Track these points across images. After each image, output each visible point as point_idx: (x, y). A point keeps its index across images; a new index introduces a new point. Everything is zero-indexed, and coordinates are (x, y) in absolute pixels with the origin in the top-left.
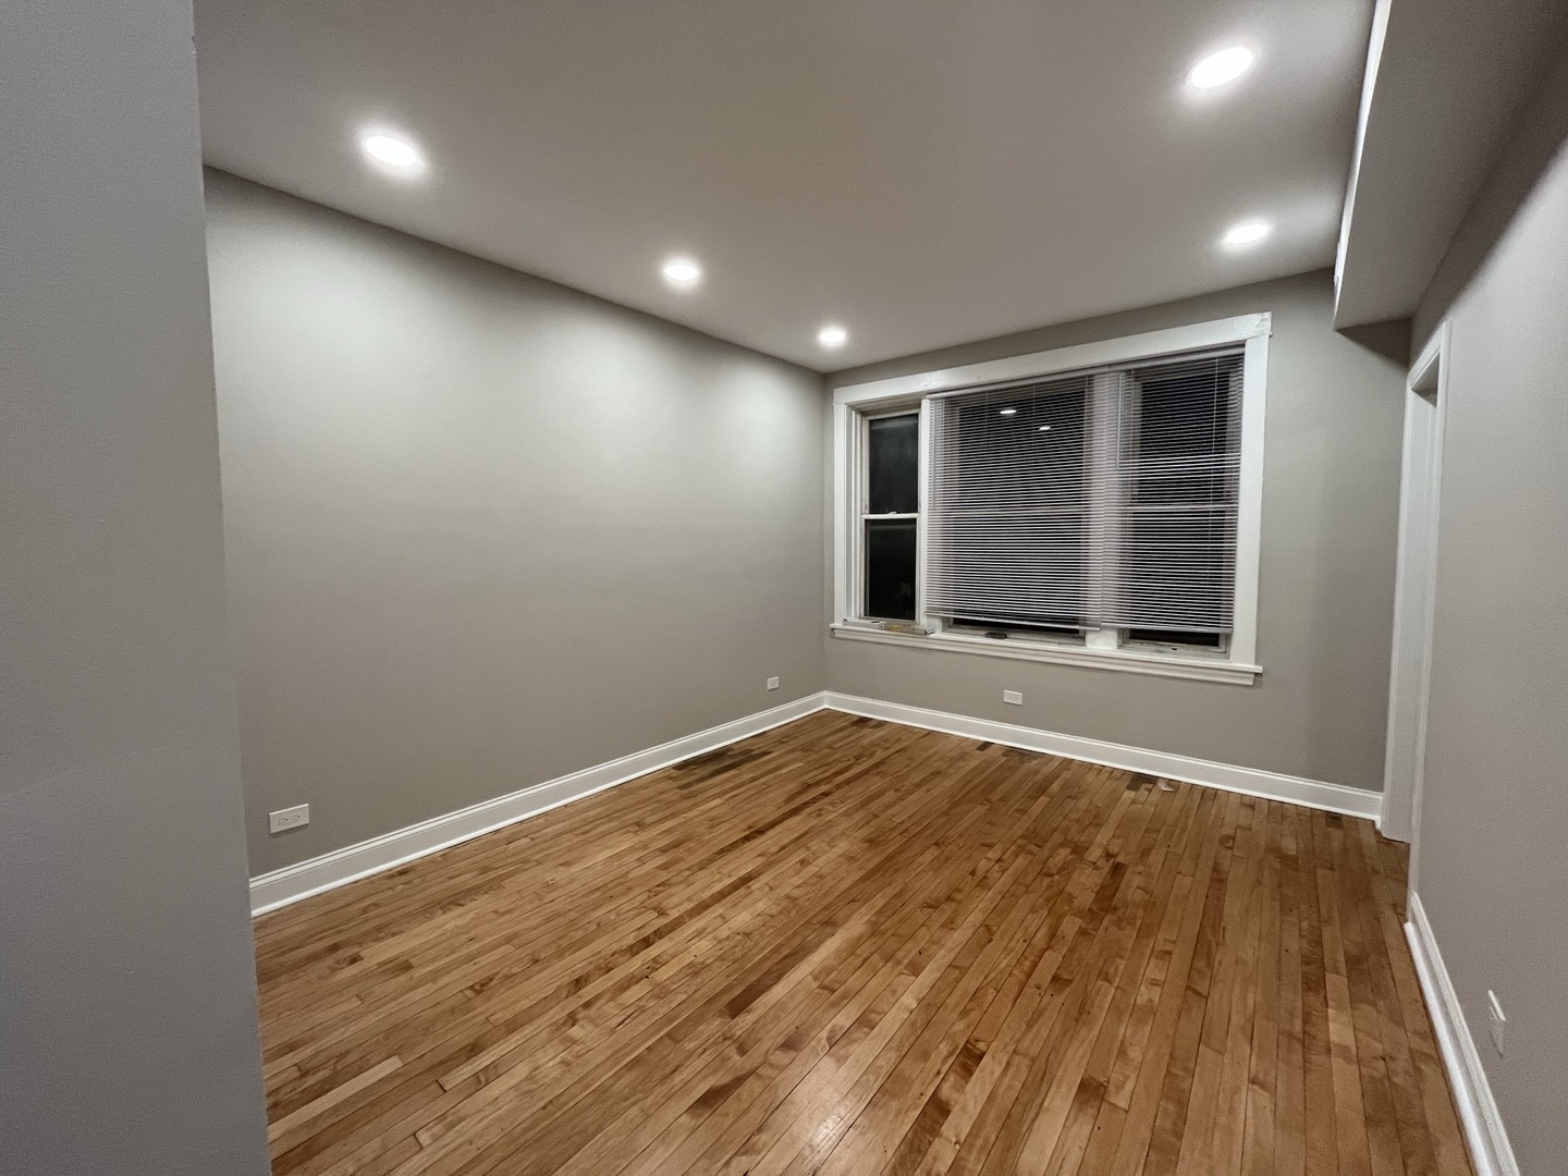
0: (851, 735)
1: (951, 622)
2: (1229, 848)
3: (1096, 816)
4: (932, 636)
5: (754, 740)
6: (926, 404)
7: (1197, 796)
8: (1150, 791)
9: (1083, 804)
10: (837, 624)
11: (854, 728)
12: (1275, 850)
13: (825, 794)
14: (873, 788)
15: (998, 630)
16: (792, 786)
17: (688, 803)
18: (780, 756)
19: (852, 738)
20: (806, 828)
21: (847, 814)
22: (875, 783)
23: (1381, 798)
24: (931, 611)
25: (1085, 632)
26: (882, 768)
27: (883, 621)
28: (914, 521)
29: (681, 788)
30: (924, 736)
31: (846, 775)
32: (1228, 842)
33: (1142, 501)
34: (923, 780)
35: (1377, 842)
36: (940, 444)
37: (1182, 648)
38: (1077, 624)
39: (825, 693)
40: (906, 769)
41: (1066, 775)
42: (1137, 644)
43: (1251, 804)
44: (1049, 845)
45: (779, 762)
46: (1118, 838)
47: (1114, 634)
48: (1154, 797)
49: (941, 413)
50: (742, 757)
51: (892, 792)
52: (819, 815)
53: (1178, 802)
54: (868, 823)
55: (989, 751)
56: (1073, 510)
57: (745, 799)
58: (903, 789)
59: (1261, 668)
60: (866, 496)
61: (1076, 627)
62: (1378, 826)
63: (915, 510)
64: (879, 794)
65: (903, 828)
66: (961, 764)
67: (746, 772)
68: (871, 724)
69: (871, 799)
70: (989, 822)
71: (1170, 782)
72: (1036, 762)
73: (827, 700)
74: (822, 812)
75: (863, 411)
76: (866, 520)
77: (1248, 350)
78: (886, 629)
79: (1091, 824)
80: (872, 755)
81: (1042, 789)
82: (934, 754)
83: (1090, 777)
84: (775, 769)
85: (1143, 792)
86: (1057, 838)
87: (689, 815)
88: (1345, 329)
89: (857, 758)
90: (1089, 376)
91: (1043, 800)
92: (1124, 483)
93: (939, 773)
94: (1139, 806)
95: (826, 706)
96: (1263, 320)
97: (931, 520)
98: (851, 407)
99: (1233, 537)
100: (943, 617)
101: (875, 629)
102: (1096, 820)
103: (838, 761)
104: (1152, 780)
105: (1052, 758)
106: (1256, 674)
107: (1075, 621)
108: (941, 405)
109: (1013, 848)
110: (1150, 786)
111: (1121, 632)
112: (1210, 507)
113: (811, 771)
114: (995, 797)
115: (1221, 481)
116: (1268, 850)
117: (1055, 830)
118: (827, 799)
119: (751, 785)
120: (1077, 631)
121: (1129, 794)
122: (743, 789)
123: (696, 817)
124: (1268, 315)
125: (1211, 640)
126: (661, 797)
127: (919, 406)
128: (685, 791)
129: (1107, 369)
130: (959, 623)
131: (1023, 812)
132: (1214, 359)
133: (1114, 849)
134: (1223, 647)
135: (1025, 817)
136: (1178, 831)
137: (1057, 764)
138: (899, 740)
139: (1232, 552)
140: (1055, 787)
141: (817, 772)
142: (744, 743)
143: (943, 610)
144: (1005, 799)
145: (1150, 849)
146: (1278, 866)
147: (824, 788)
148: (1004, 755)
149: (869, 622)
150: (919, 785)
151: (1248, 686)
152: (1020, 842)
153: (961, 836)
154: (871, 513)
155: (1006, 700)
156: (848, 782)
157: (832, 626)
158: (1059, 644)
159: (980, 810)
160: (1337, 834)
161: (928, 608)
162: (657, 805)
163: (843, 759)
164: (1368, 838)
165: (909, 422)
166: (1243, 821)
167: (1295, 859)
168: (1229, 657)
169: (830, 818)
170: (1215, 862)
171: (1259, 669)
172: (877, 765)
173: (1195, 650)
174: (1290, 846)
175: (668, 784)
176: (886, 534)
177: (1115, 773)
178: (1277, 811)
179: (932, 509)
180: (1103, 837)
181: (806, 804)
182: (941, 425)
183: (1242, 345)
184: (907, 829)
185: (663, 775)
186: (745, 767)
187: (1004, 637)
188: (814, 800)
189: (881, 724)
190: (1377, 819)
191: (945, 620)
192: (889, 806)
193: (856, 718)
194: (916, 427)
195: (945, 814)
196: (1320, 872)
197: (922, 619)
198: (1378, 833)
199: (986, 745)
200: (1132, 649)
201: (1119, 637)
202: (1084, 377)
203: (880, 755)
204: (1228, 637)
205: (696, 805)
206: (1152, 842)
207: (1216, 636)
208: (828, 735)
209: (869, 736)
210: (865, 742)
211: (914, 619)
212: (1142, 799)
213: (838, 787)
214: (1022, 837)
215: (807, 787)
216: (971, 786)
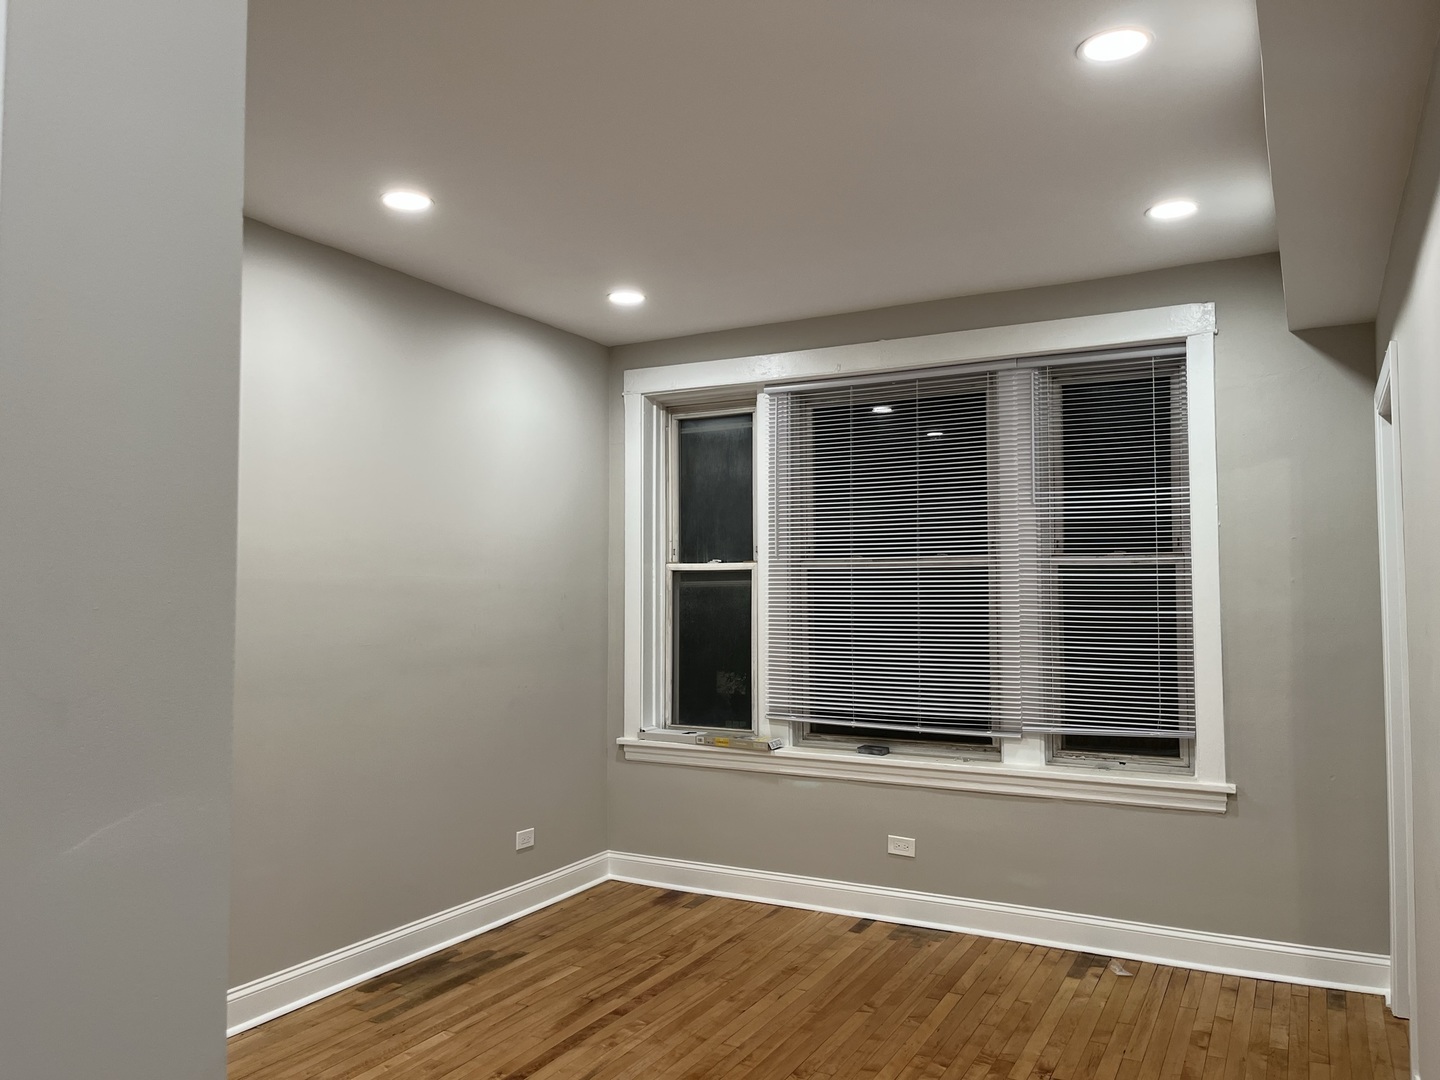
0: (653, 920)
1: (807, 729)
2: (1203, 1048)
3: (1024, 1018)
4: (778, 753)
5: (491, 936)
6: (763, 400)
7: (1163, 980)
8: (1099, 977)
9: (1006, 1001)
10: (630, 738)
11: (659, 908)
12: (1261, 1045)
13: (618, 1013)
14: (692, 999)
15: (877, 740)
16: (565, 1005)
17: (392, 1043)
18: (539, 959)
19: (656, 925)
20: (592, 1066)
21: (656, 1040)
22: (697, 991)
23: (1388, 963)
24: (776, 714)
25: (1000, 740)
26: (704, 969)
27: (701, 731)
28: (747, 574)
29: (377, 1020)
30: (768, 916)
31: (650, 982)
32: (1202, 1039)
33: (1069, 550)
34: (770, 982)
35: (1386, 1022)
36: (785, 461)
37: (1133, 761)
38: (987, 729)
39: (609, 854)
40: (745, 966)
41: (983, 961)
42: (1071, 757)
43: (1234, 987)
44: (960, 1061)
45: (539, 968)
46: (1056, 1045)
47: (1040, 744)
48: (1106, 986)
49: (786, 414)
50: (477, 965)
51: (724, 1003)
52: (612, 1045)
53: (1137, 992)
54: (690, 1050)
55: (869, 933)
56: (976, 561)
57: (489, 1029)
58: (742, 996)
59: (1233, 786)
60: (675, 536)
61: (988, 734)
62: (1388, 1002)
63: (750, 558)
64: (706, 1006)
65: (744, 1054)
66: (829, 954)
67: (485, 988)
68: (685, 900)
69: (690, 1016)
70: (872, 1037)
71: (1126, 963)
72: (938, 945)
73: (614, 866)
74: (618, 1040)
75: (668, 405)
76: (674, 572)
77: (1191, 351)
78: (708, 744)
79: (1017, 1029)
80: (688, 949)
81: (948, 984)
82: (785, 943)
83: (1016, 962)
84: (534, 980)
85: (1090, 980)
86: (971, 1052)
87: (396, 1061)
88: (1300, 331)
89: (666, 955)
90: (991, 373)
91: (950, 999)
92: (1044, 525)
93: (795, 969)
94: (1084, 1000)
95: (610, 876)
96: (1205, 313)
97: (772, 572)
98: (651, 399)
99: (1188, 604)
100: (794, 722)
101: (691, 745)
102: (1024, 1023)
103: (635, 960)
104: (1103, 961)
105: (961, 937)
106: (1229, 795)
107: (984, 725)
108: (786, 403)
109: (909, 1069)
110: (1099, 970)
111: (1049, 739)
112: (1156, 559)
113: (594, 978)
114: (879, 999)
115: (1167, 523)
116: (1252, 1046)
117: (966, 1041)
118: (624, 1020)
119: (497, 1006)
120: (988, 740)
121: (1071, 984)
122: (484, 1014)
123: (408, 1063)
124: (1210, 306)
125: (1168, 749)
126: (342, 1038)
127: (753, 402)
128: (384, 1026)
129: (1013, 365)
130: (818, 730)
131: (920, 1017)
132: (1150, 358)
133: (1050, 1060)
134: (1186, 759)
135: (924, 1026)
136: (1136, 1031)
137: (970, 944)
138: (730, 922)
139: (1188, 621)
140: (966, 980)
141: (605, 979)
142: (478, 941)
143: (794, 711)
144: (895, 1000)
145: (1100, 1059)
146: (1263, 1065)
147: (616, 1003)
148: (892, 937)
149: (679, 733)
150: (764, 990)
151: (1219, 813)
152: (917, 1061)
153: (831, 1059)
154: (682, 560)
155: (892, 850)
156: (653, 992)
157: (620, 740)
158: (965, 760)
159: (858, 1020)
160: (1338, 1017)
161: (772, 709)
162: (336, 1051)
163: (647, 957)
164: (1377, 1019)
165: (740, 425)
166: (1222, 1011)
167: (1286, 1056)
168: (1194, 775)
169: (629, 1047)
170: (1185, 1068)
171: (1232, 788)
172: (698, 963)
173: (1149, 763)
174: (1280, 1038)
175: (354, 1016)
176: (704, 593)
177: (1051, 954)
178: (1267, 993)
179: (775, 556)
180: (1035, 1046)
181: (591, 1029)
182: (786, 431)
183: (1182, 342)
184: (750, 1056)
185: (344, 1002)
186: (483, 980)
187: (885, 752)
188: (602, 1023)
189: (701, 900)
190: (1386, 991)
191: (797, 727)
192: (720, 1024)
193: (660, 894)
194: (749, 433)
195: (806, 1028)
196: (1314, 1067)
197: (763, 726)
198: (1387, 1011)
199: (863, 925)
200: (1066, 765)
201: (1047, 748)
202: (985, 373)
203: (702, 947)
204: (1192, 742)
205: (406, 1045)
206: (1102, 1048)
207: (1176, 741)
208: (617, 922)
209: (681, 920)
210: (677, 929)
211: (749, 726)
212: (1089, 990)
213: (639, 999)
214: (922, 1054)
215: (590, 1003)
216: (845, 984)
